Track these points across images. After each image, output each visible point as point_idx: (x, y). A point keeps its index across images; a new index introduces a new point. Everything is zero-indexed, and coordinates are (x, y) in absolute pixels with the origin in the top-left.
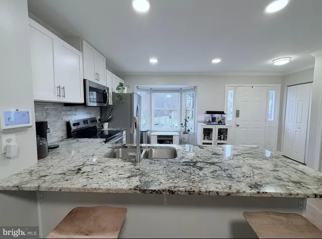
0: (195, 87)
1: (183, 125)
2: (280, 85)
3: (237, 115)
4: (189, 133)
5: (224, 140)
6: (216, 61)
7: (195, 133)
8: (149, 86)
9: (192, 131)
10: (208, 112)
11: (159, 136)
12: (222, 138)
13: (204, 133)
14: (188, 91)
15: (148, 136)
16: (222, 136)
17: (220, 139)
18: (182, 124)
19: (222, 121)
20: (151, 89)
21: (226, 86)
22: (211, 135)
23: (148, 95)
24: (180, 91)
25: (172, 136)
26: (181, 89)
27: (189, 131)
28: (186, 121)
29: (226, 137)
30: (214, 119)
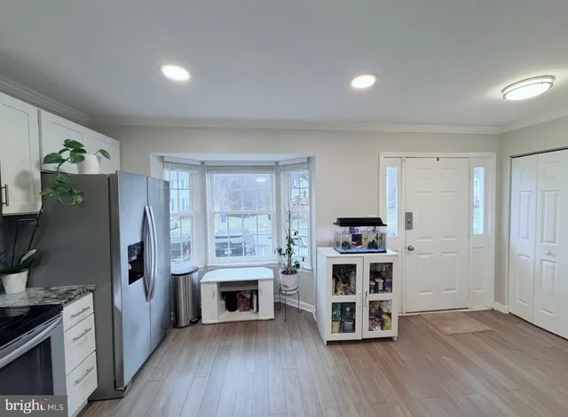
0: (309, 158)
1: (284, 251)
2: (494, 154)
3: (409, 223)
4: (298, 270)
5: (384, 290)
6: (364, 82)
7: (312, 270)
8: (196, 157)
9: (305, 265)
10: (343, 222)
11: (221, 284)
12: (381, 287)
13: (334, 276)
14: (293, 169)
15: (193, 286)
16: (380, 281)
17: (375, 289)
18: (280, 251)
19: (378, 242)
20: (203, 163)
21: (382, 157)
22: (352, 280)
23: (197, 178)
24: (274, 168)
25: (256, 282)
26: (277, 163)
27: (298, 266)
28: (290, 241)
29: (390, 285)
30: (357, 239)
